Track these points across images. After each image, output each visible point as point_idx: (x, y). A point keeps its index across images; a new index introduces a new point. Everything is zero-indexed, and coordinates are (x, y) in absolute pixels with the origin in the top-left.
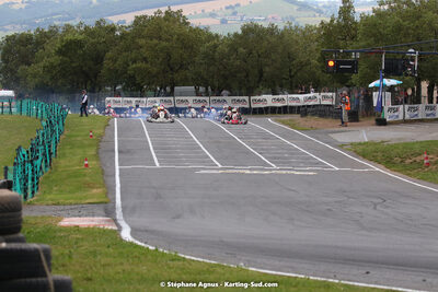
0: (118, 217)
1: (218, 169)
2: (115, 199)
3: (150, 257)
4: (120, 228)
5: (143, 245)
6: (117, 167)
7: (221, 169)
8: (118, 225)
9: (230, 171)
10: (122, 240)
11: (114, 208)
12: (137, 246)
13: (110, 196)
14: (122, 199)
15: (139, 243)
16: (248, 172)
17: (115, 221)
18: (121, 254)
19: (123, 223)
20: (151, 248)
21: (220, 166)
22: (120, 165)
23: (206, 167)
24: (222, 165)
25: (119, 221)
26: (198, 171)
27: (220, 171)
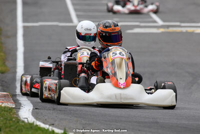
1: (158, 27)
2: (15, 67)
4: (18, 106)
6: (20, 24)
7: (162, 26)
8: (16, 102)
9: (171, 30)
10: (18, 120)
11: (14, 79)
16: (199, 31)
17: (14, 96)
21: (160, 23)
22: (24, 20)
23: (142, 24)
24: (164, 21)
25: (18, 98)
26: (132, 29)
27: (161, 30)
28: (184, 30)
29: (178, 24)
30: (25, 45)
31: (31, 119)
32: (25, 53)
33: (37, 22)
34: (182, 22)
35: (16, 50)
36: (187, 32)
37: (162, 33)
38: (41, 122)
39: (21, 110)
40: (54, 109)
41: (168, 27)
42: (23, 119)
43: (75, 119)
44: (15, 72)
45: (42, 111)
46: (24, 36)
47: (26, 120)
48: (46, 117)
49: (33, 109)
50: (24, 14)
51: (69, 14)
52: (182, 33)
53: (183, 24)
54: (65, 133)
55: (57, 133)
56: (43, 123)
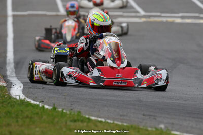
0: (8, 73)
1: (141, 17)
2: (5, 52)
3: (45, 117)
5: (38, 103)
6: (10, 12)
7: (144, 16)
8: (7, 81)
9: (152, 19)
10: (10, 97)
11: (4, 62)
12: (29, 104)
14: (15, 52)
15: (33, 102)
16: (179, 20)
19: (14, 80)
20: (46, 107)
21: (142, 13)
22: (14, 9)
23: (125, 14)
25: (9, 78)
26: (115, 18)
27: (143, 20)
28: (164, 20)
29: (159, 14)
30: (15, 32)
31: (23, 97)
32: (15, 39)
36: (167, 22)
37: (144, 22)
38: (32, 99)
39: (12, 89)
40: (43, 88)
41: (150, 17)
42: (15, 97)
43: (64, 97)
44: (5, 57)
45: (32, 90)
46: (14, 23)
47: (18, 98)
48: (36, 95)
49: (24, 88)
51: (56, 4)
52: (162, 22)
53: (163, 15)
54: (55, 108)
55: (47, 109)
56: (34, 100)
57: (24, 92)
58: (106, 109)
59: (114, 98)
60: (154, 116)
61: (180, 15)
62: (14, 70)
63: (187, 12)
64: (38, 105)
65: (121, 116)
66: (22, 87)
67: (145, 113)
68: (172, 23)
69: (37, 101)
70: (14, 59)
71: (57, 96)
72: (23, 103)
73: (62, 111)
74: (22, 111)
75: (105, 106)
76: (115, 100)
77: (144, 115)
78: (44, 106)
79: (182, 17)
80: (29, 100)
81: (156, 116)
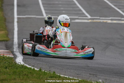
0: (15, 50)
1: (88, 19)
2: (13, 38)
3: (35, 75)
4: (15, 57)
5: (31, 67)
7: (90, 19)
8: (14, 55)
9: (95, 21)
10: (16, 63)
11: (12, 44)
12: (26, 67)
13: (10, 37)
14: (18, 38)
15: (28, 66)
16: (110, 21)
17: (13, 52)
18: (14, 73)
19: (18, 54)
20: (36, 69)
21: (89, 17)
22: (18, 15)
23: (80, 18)
24: (91, 16)
25: (15, 53)
26: (74, 20)
27: (90, 21)
28: (102, 21)
29: (98, 18)
30: (18, 27)
31: (22, 63)
32: (18, 31)
33: (25, 15)
34: (100, 17)
35: (13, 29)
36: (103, 22)
37: (90, 22)
39: (17, 59)
40: (34, 59)
41: (94, 19)
42: (18, 63)
43: (46, 63)
44: (13, 41)
46: (18, 22)
47: (20, 64)
48: (30, 62)
49: (23, 58)
50: (18, 11)
51: (41, 12)
52: (100, 22)
53: (101, 18)
54: (40, 70)
55: (36, 70)
56: (29, 65)
57: (23, 61)
58: (69, 70)
59: (73, 65)
60: (96, 75)
61: (110, 18)
62: (18, 49)
63: (114, 17)
64: (31, 68)
65: (77, 74)
66: (22, 58)
67: (91, 73)
68: (106, 23)
69: (30, 66)
70: (18, 42)
71: (42, 63)
72: (23, 67)
73: (44, 71)
74: (22, 71)
75: (68, 69)
76: (74, 66)
77: (90, 74)
78: (34, 69)
79: (112, 20)
80: (26, 65)
81: (97, 75)
